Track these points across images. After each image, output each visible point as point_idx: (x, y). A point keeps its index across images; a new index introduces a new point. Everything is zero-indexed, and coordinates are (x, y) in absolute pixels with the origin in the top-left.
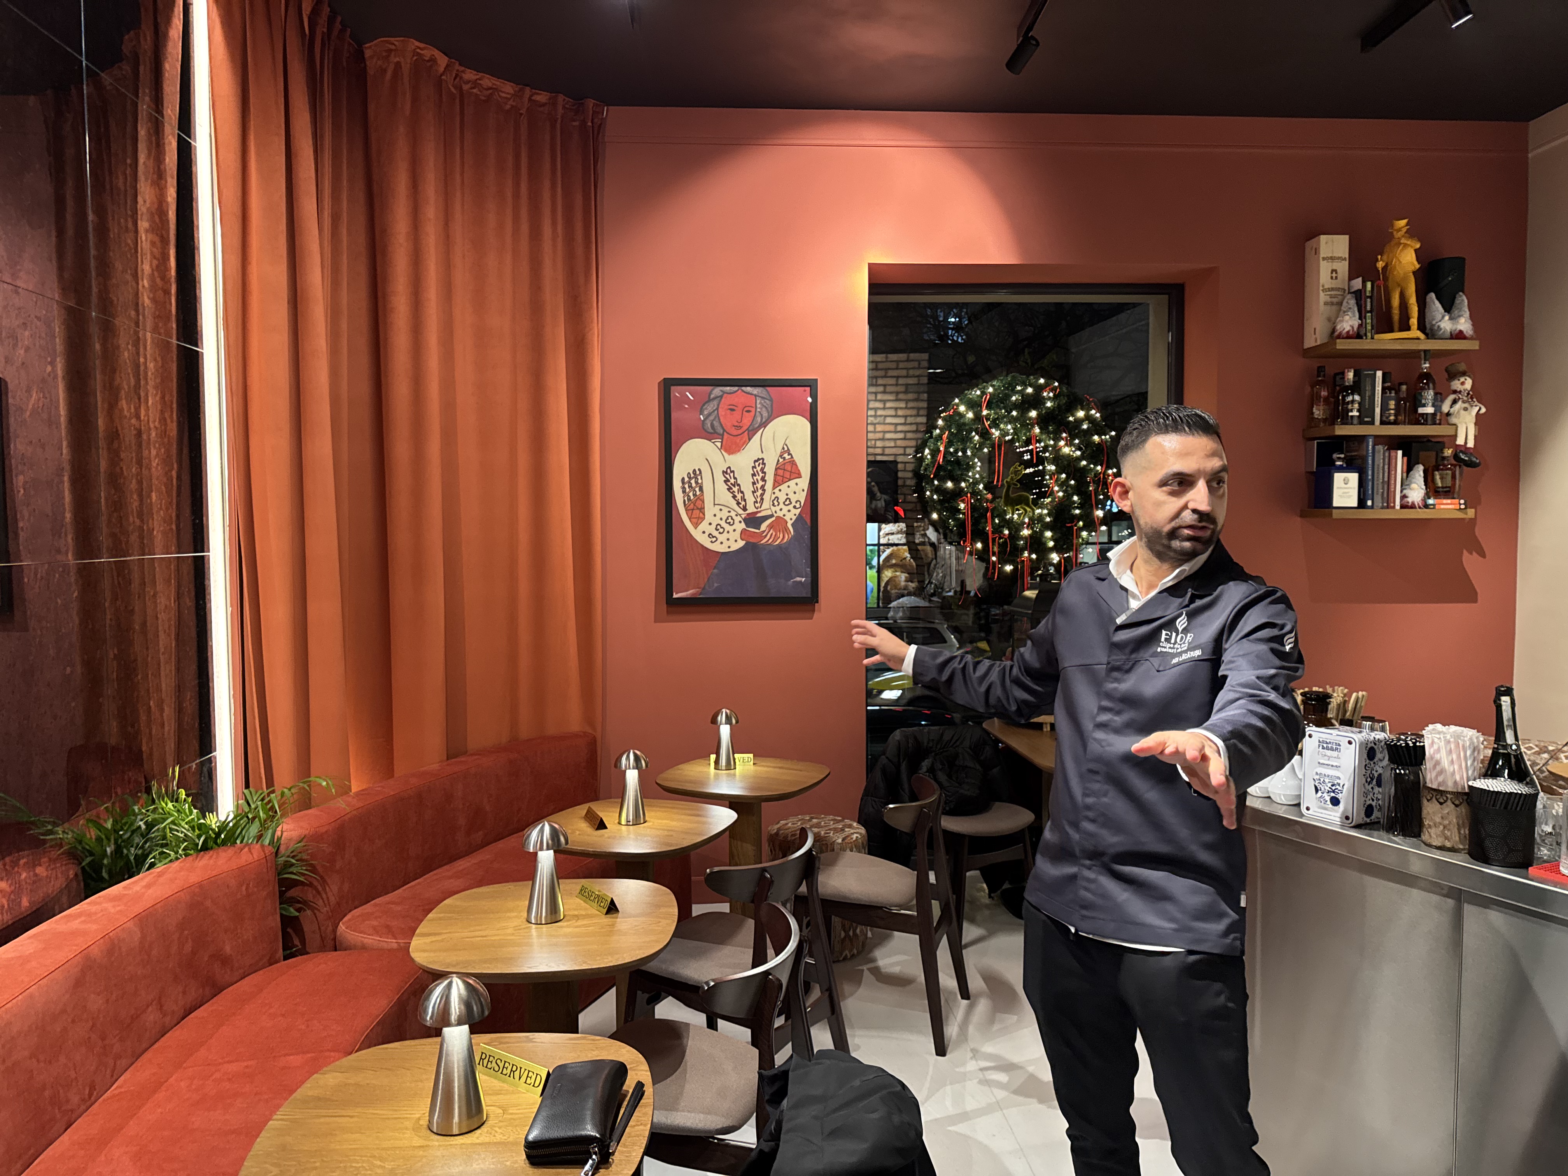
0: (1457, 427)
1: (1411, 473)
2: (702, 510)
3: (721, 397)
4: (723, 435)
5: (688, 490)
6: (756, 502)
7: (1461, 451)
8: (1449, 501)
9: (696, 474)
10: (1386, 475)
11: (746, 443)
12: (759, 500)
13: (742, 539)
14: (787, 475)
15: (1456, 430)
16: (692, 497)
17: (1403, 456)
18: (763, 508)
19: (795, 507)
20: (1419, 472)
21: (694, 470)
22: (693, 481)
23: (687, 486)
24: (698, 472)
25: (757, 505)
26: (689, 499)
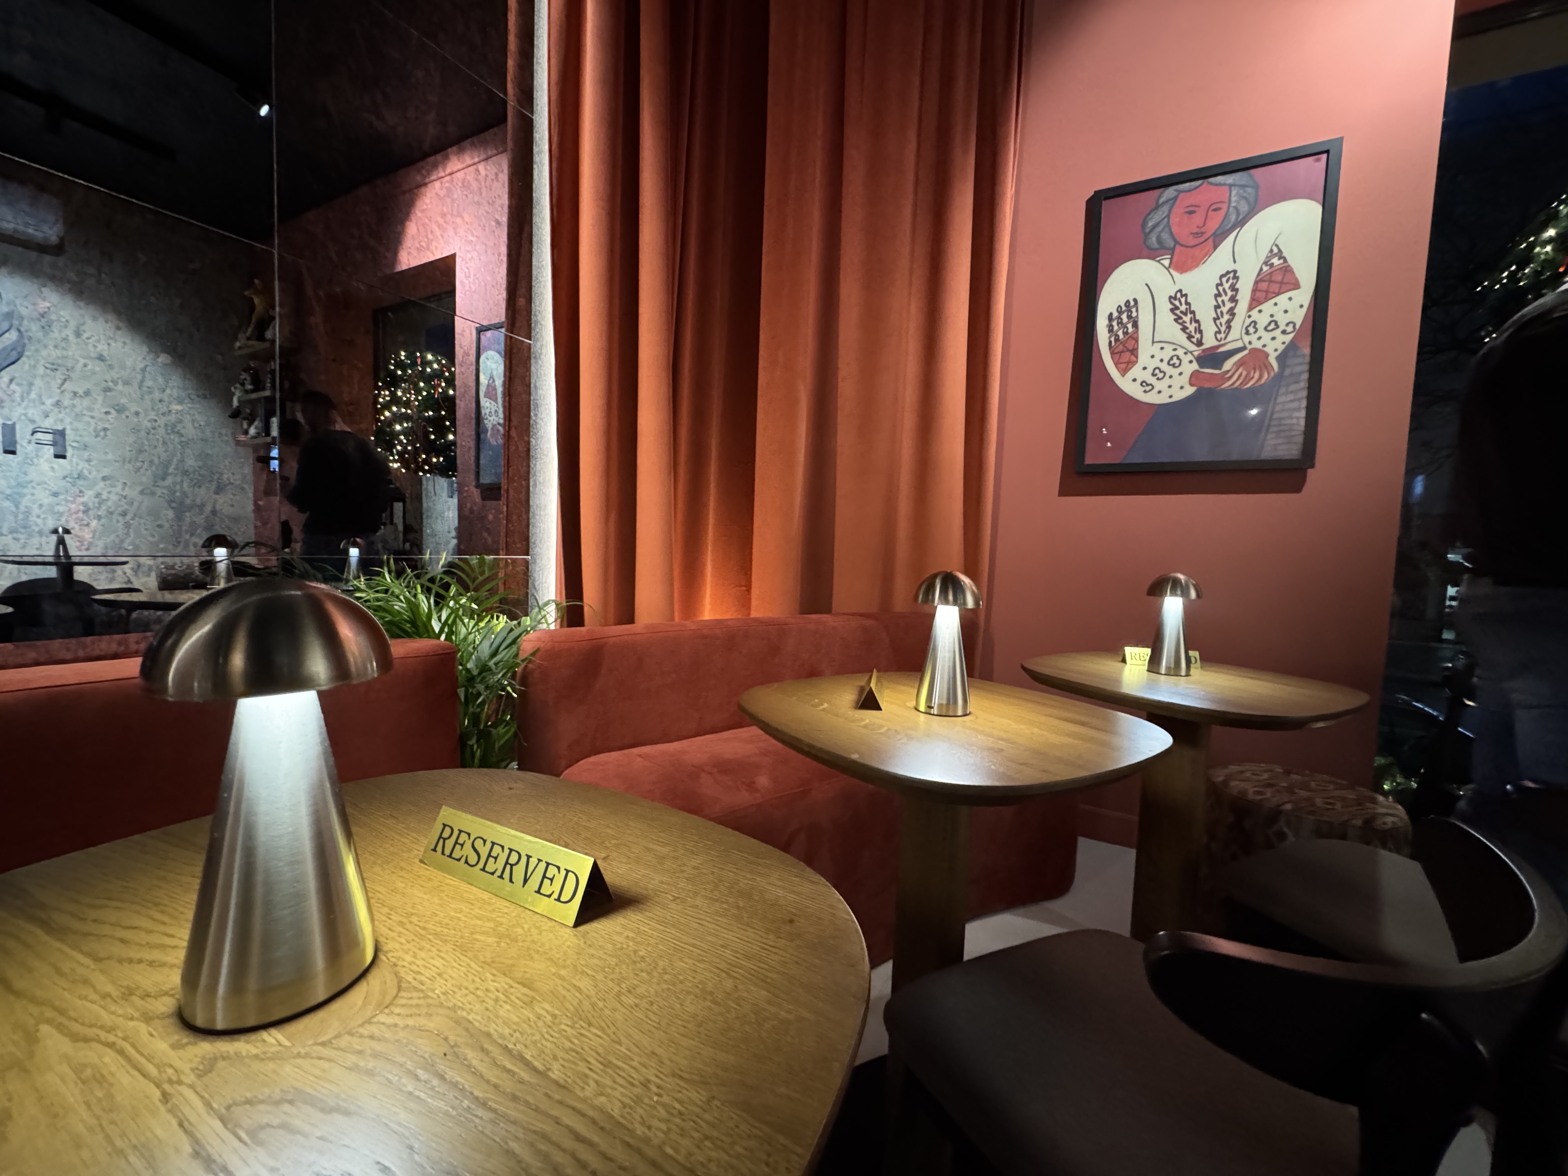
2: (1134, 352)
3: (1175, 199)
4: (1173, 249)
5: (1116, 328)
6: (1219, 332)
9: (1130, 306)
11: (1208, 254)
12: (1223, 329)
13: (1191, 384)
14: (1275, 287)
16: (1121, 336)
18: (1229, 338)
19: (1284, 332)
21: (1128, 301)
22: (1124, 317)
23: (1115, 323)
24: (1132, 303)
25: (1219, 336)
26: (1117, 340)
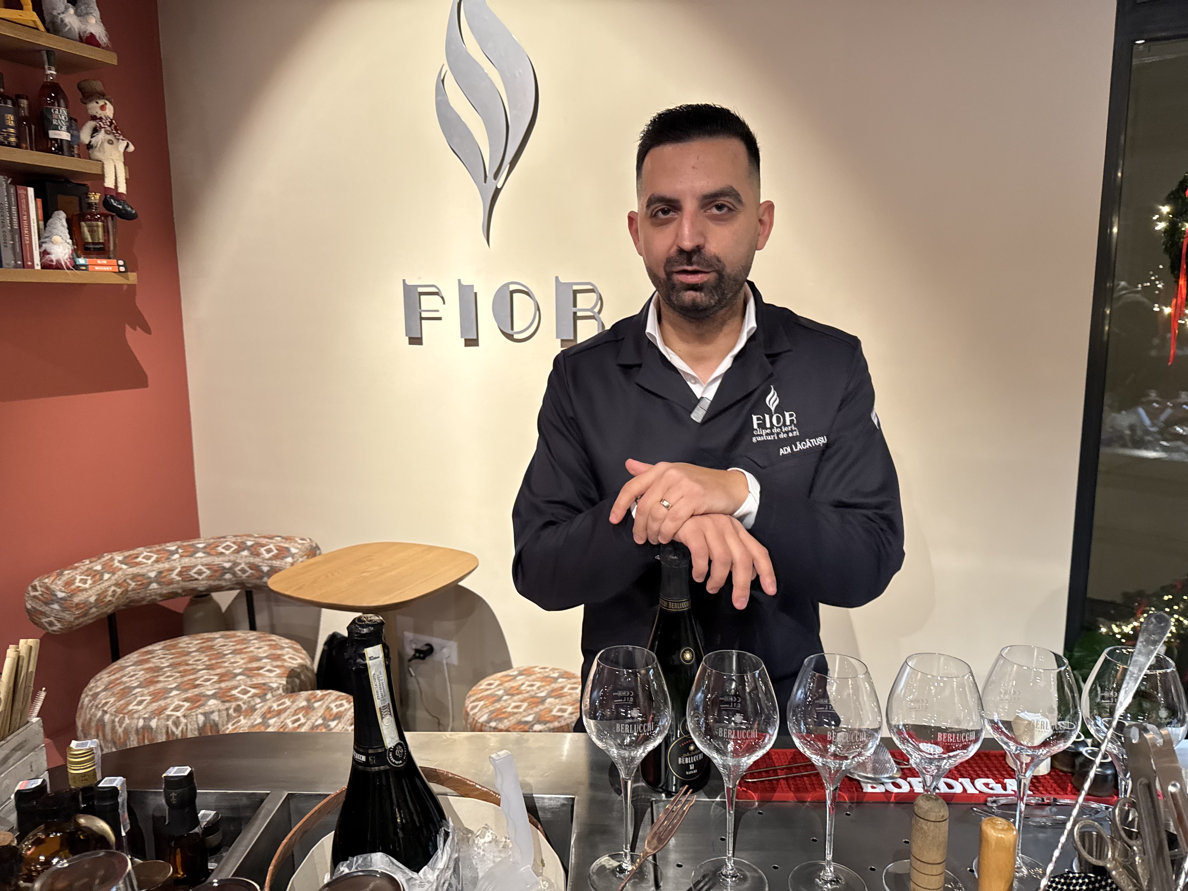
0: (103, 164)
1: (50, 221)
7: (112, 197)
8: (105, 262)
10: (15, 219)
15: (103, 167)
17: (36, 196)
20: (60, 221)
